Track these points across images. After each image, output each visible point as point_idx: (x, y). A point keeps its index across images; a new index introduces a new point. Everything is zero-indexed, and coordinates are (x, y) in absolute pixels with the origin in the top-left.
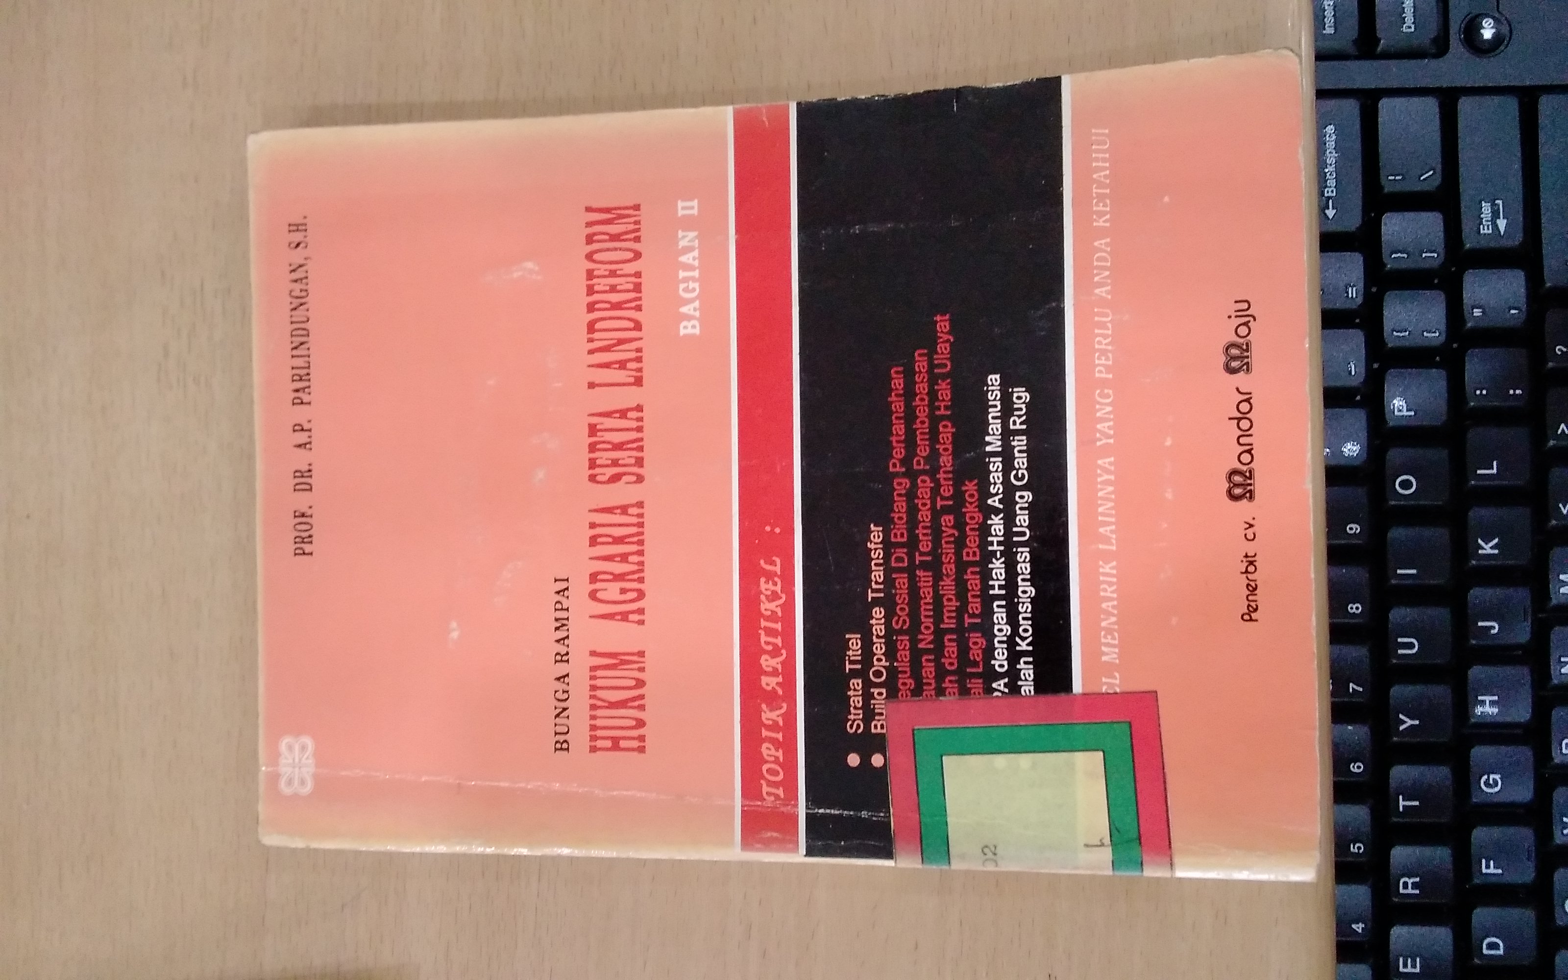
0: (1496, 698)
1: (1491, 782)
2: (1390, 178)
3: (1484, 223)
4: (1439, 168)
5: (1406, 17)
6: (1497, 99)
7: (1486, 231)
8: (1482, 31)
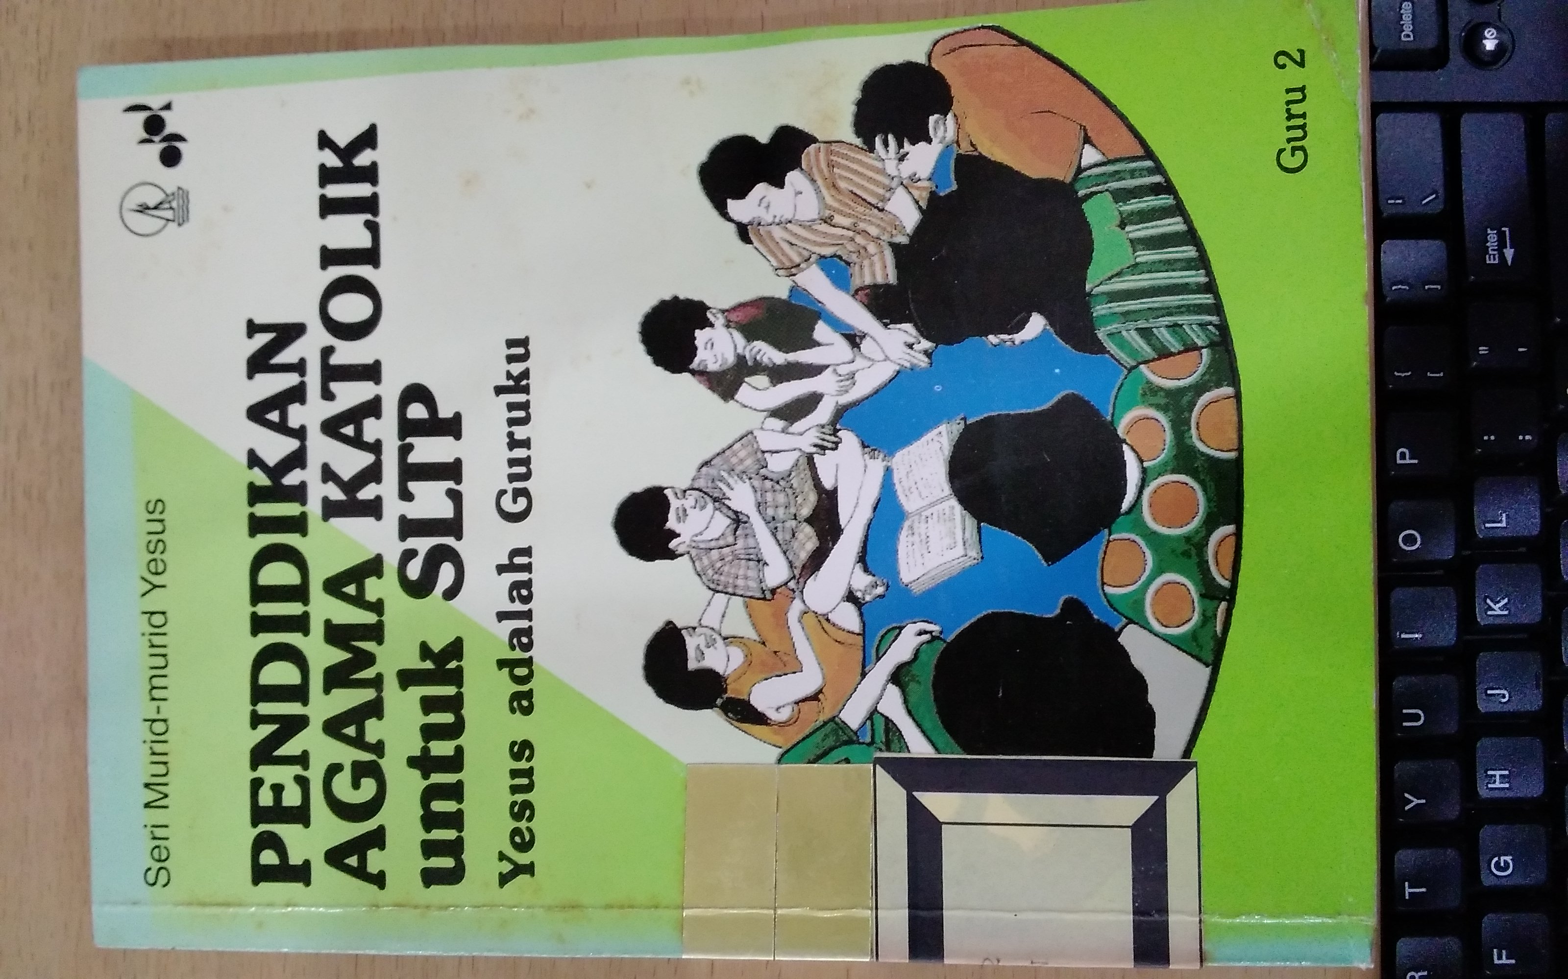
0: (1507, 772)
1: (1502, 864)
2: (1390, 202)
3: (1491, 252)
4: (1441, 191)
5: (1403, 25)
6: (1500, 117)
7: (1492, 262)
8: (1484, 41)
